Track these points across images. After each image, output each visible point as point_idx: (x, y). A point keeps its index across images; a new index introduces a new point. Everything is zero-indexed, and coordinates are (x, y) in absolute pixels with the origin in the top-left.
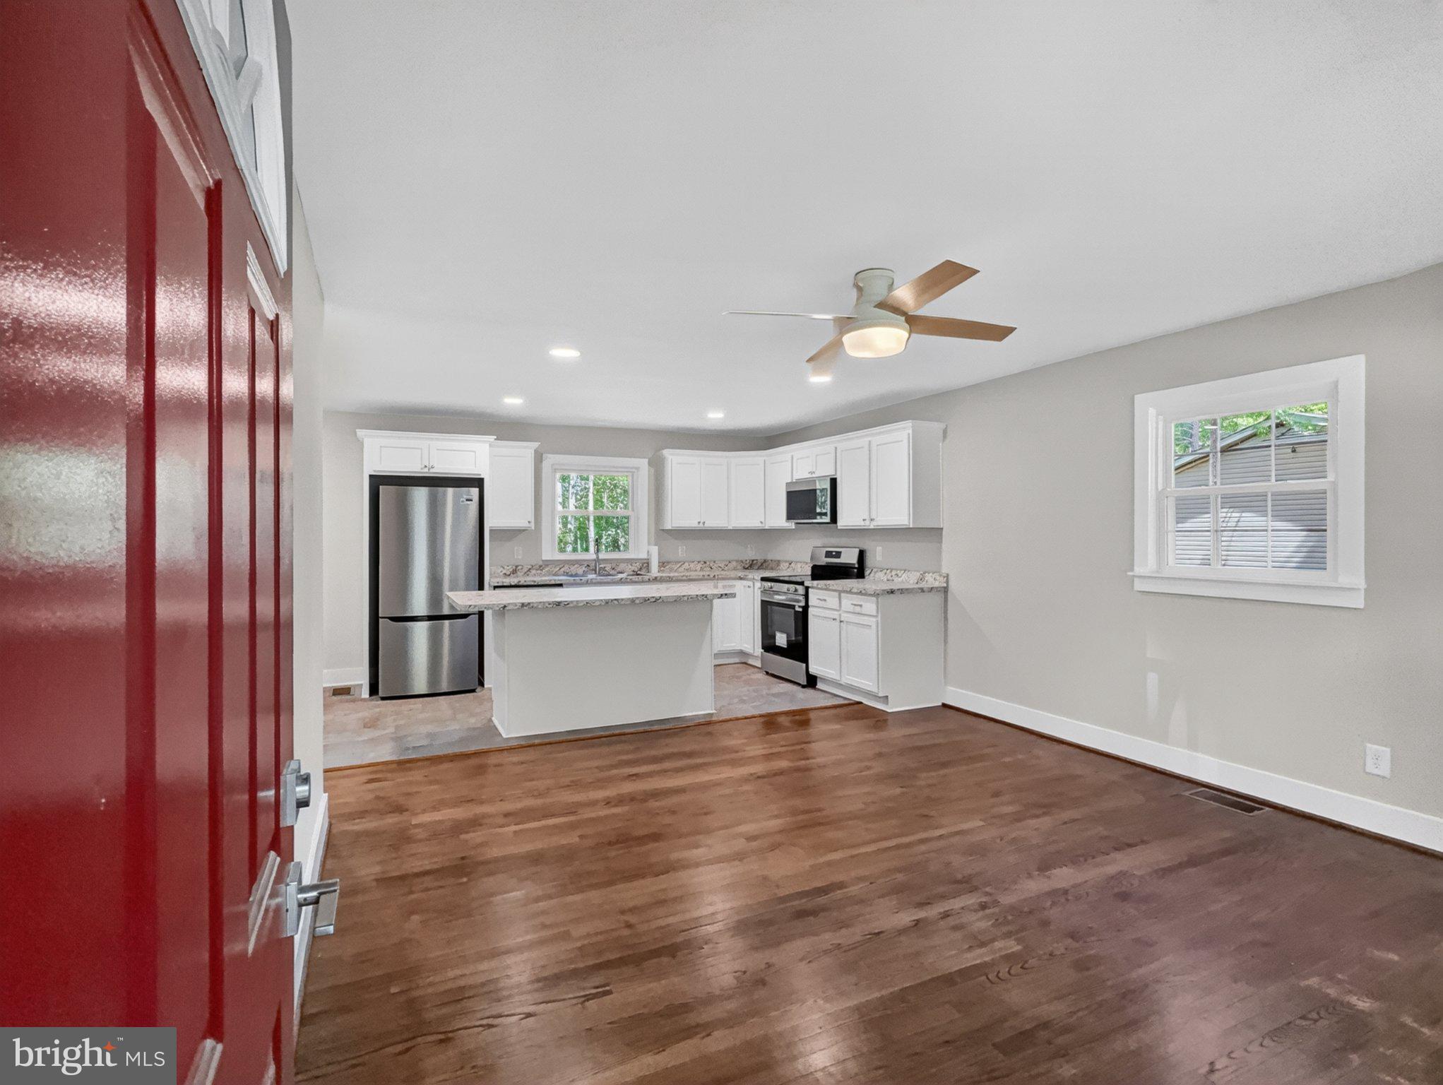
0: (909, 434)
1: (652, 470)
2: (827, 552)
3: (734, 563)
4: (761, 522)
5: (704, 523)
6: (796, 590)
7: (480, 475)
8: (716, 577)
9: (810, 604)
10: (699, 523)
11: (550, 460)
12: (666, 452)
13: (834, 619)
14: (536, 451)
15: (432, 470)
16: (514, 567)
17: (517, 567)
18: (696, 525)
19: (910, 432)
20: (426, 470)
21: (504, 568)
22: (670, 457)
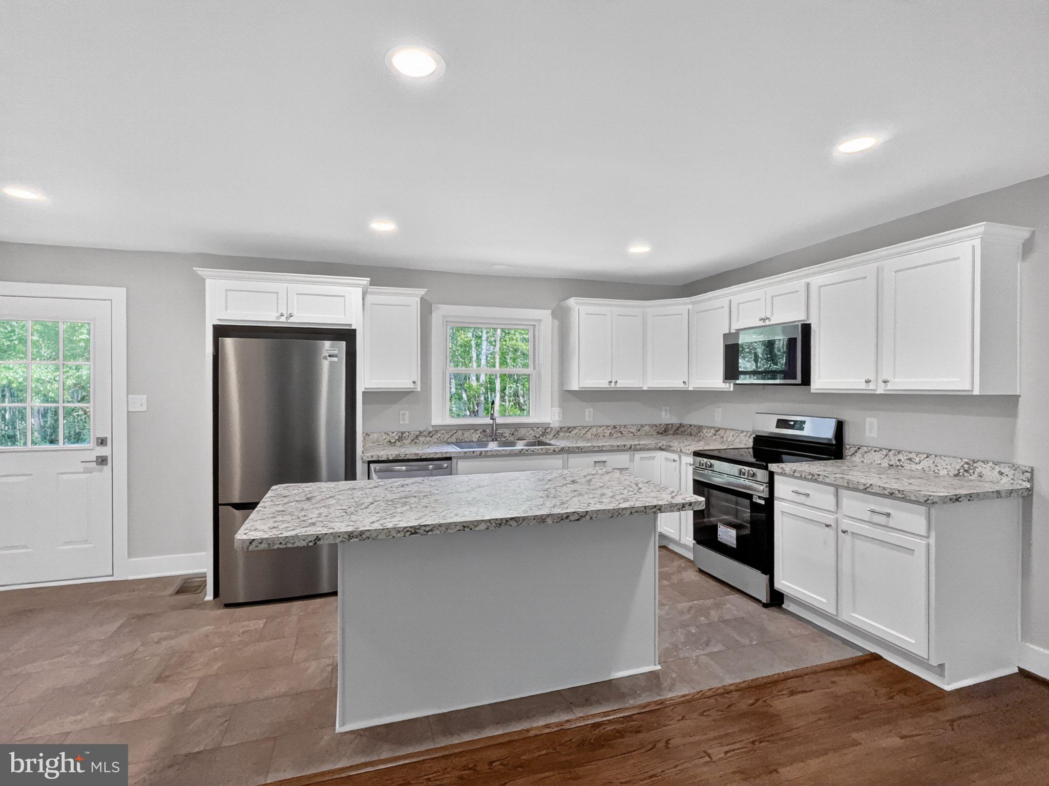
0: (973, 246)
1: (556, 323)
2: (779, 421)
3: (647, 428)
4: (684, 383)
5: (616, 382)
6: (754, 475)
7: (351, 325)
8: (633, 447)
9: (776, 495)
10: (610, 382)
11: (440, 313)
12: (572, 302)
13: (827, 526)
14: (422, 299)
15: (291, 320)
16: (400, 434)
17: (402, 433)
18: (606, 385)
19: (977, 242)
20: (283, 319)
21: (388, 434)
22: (577, 307)
